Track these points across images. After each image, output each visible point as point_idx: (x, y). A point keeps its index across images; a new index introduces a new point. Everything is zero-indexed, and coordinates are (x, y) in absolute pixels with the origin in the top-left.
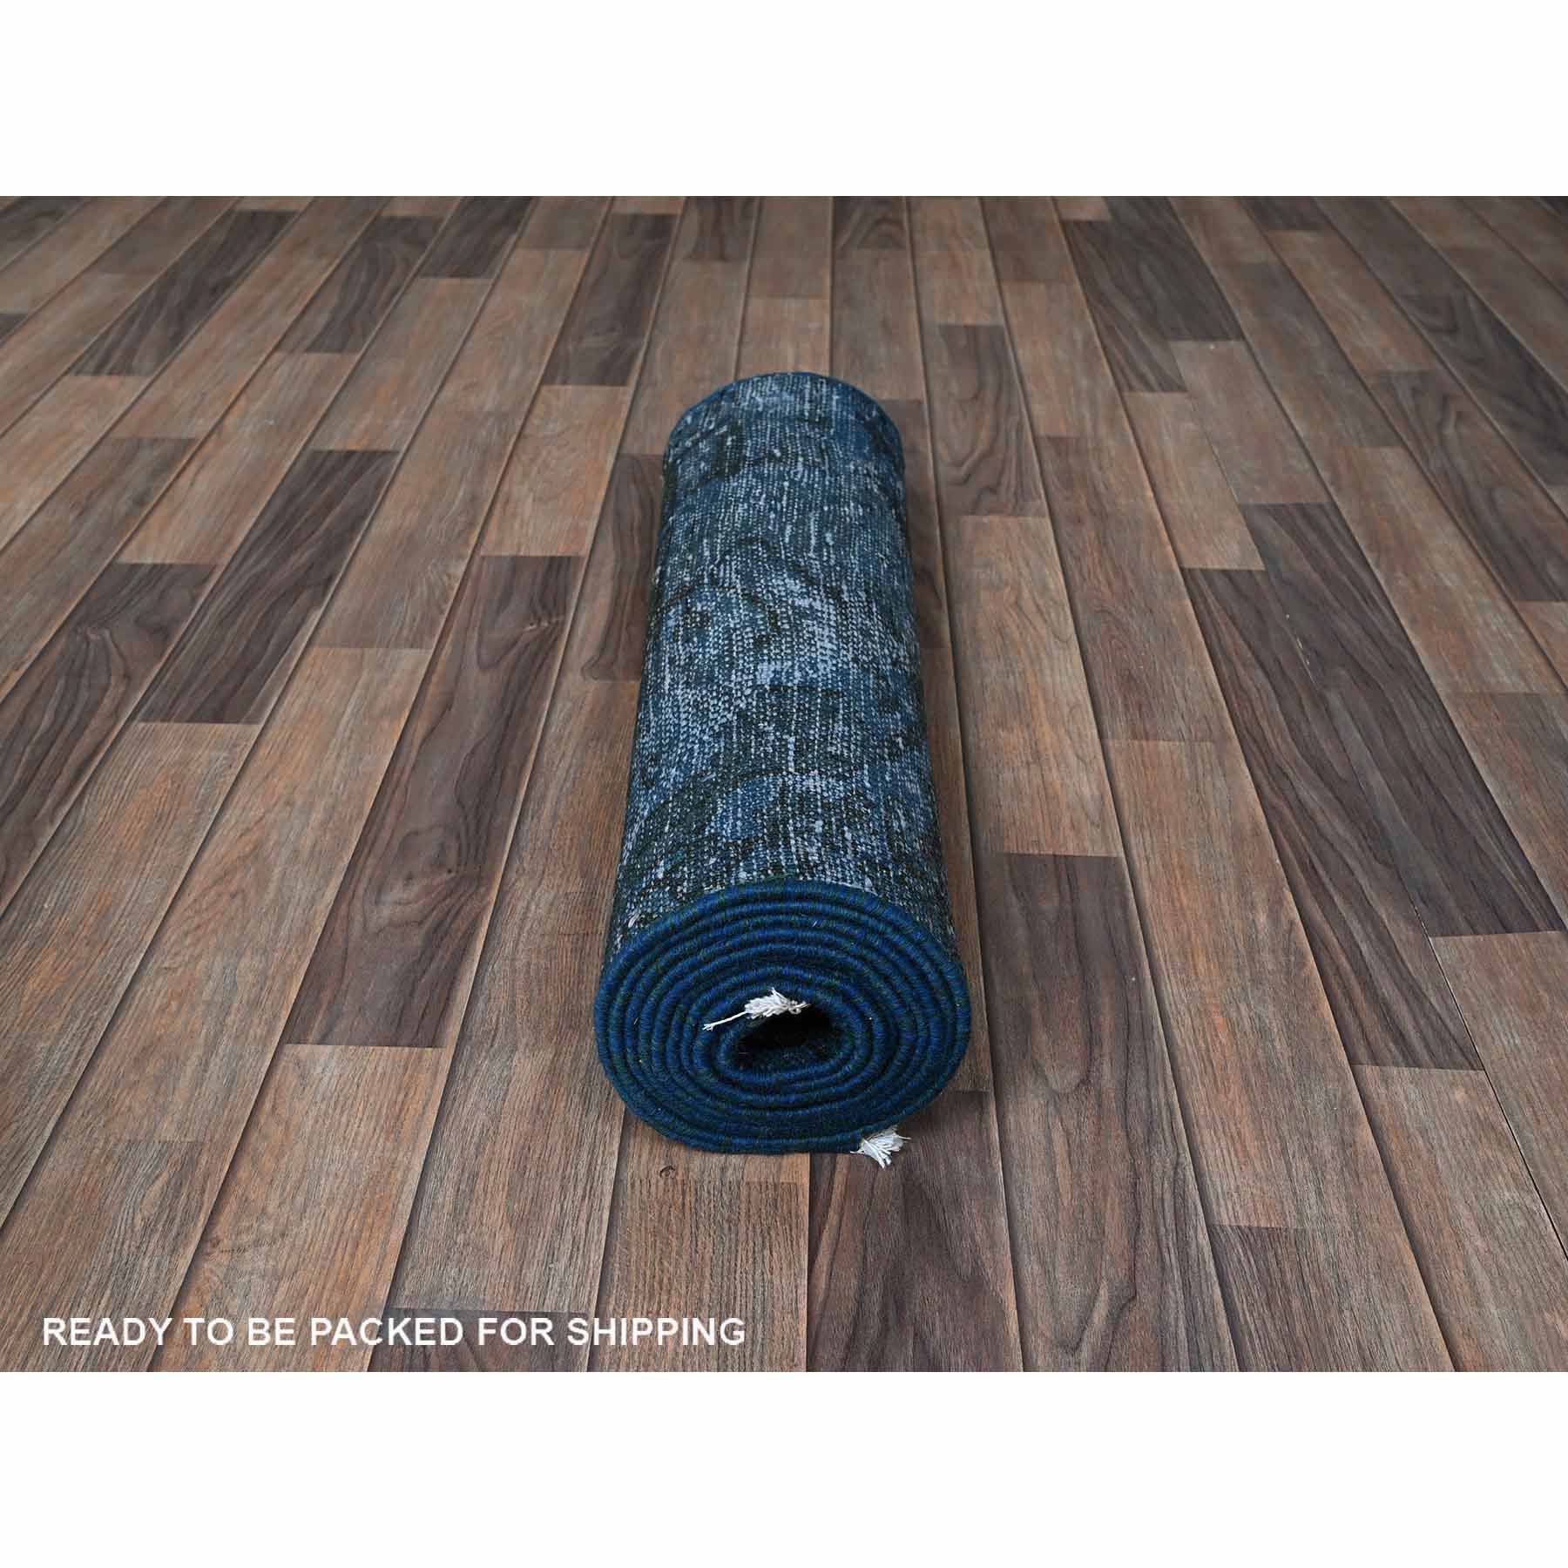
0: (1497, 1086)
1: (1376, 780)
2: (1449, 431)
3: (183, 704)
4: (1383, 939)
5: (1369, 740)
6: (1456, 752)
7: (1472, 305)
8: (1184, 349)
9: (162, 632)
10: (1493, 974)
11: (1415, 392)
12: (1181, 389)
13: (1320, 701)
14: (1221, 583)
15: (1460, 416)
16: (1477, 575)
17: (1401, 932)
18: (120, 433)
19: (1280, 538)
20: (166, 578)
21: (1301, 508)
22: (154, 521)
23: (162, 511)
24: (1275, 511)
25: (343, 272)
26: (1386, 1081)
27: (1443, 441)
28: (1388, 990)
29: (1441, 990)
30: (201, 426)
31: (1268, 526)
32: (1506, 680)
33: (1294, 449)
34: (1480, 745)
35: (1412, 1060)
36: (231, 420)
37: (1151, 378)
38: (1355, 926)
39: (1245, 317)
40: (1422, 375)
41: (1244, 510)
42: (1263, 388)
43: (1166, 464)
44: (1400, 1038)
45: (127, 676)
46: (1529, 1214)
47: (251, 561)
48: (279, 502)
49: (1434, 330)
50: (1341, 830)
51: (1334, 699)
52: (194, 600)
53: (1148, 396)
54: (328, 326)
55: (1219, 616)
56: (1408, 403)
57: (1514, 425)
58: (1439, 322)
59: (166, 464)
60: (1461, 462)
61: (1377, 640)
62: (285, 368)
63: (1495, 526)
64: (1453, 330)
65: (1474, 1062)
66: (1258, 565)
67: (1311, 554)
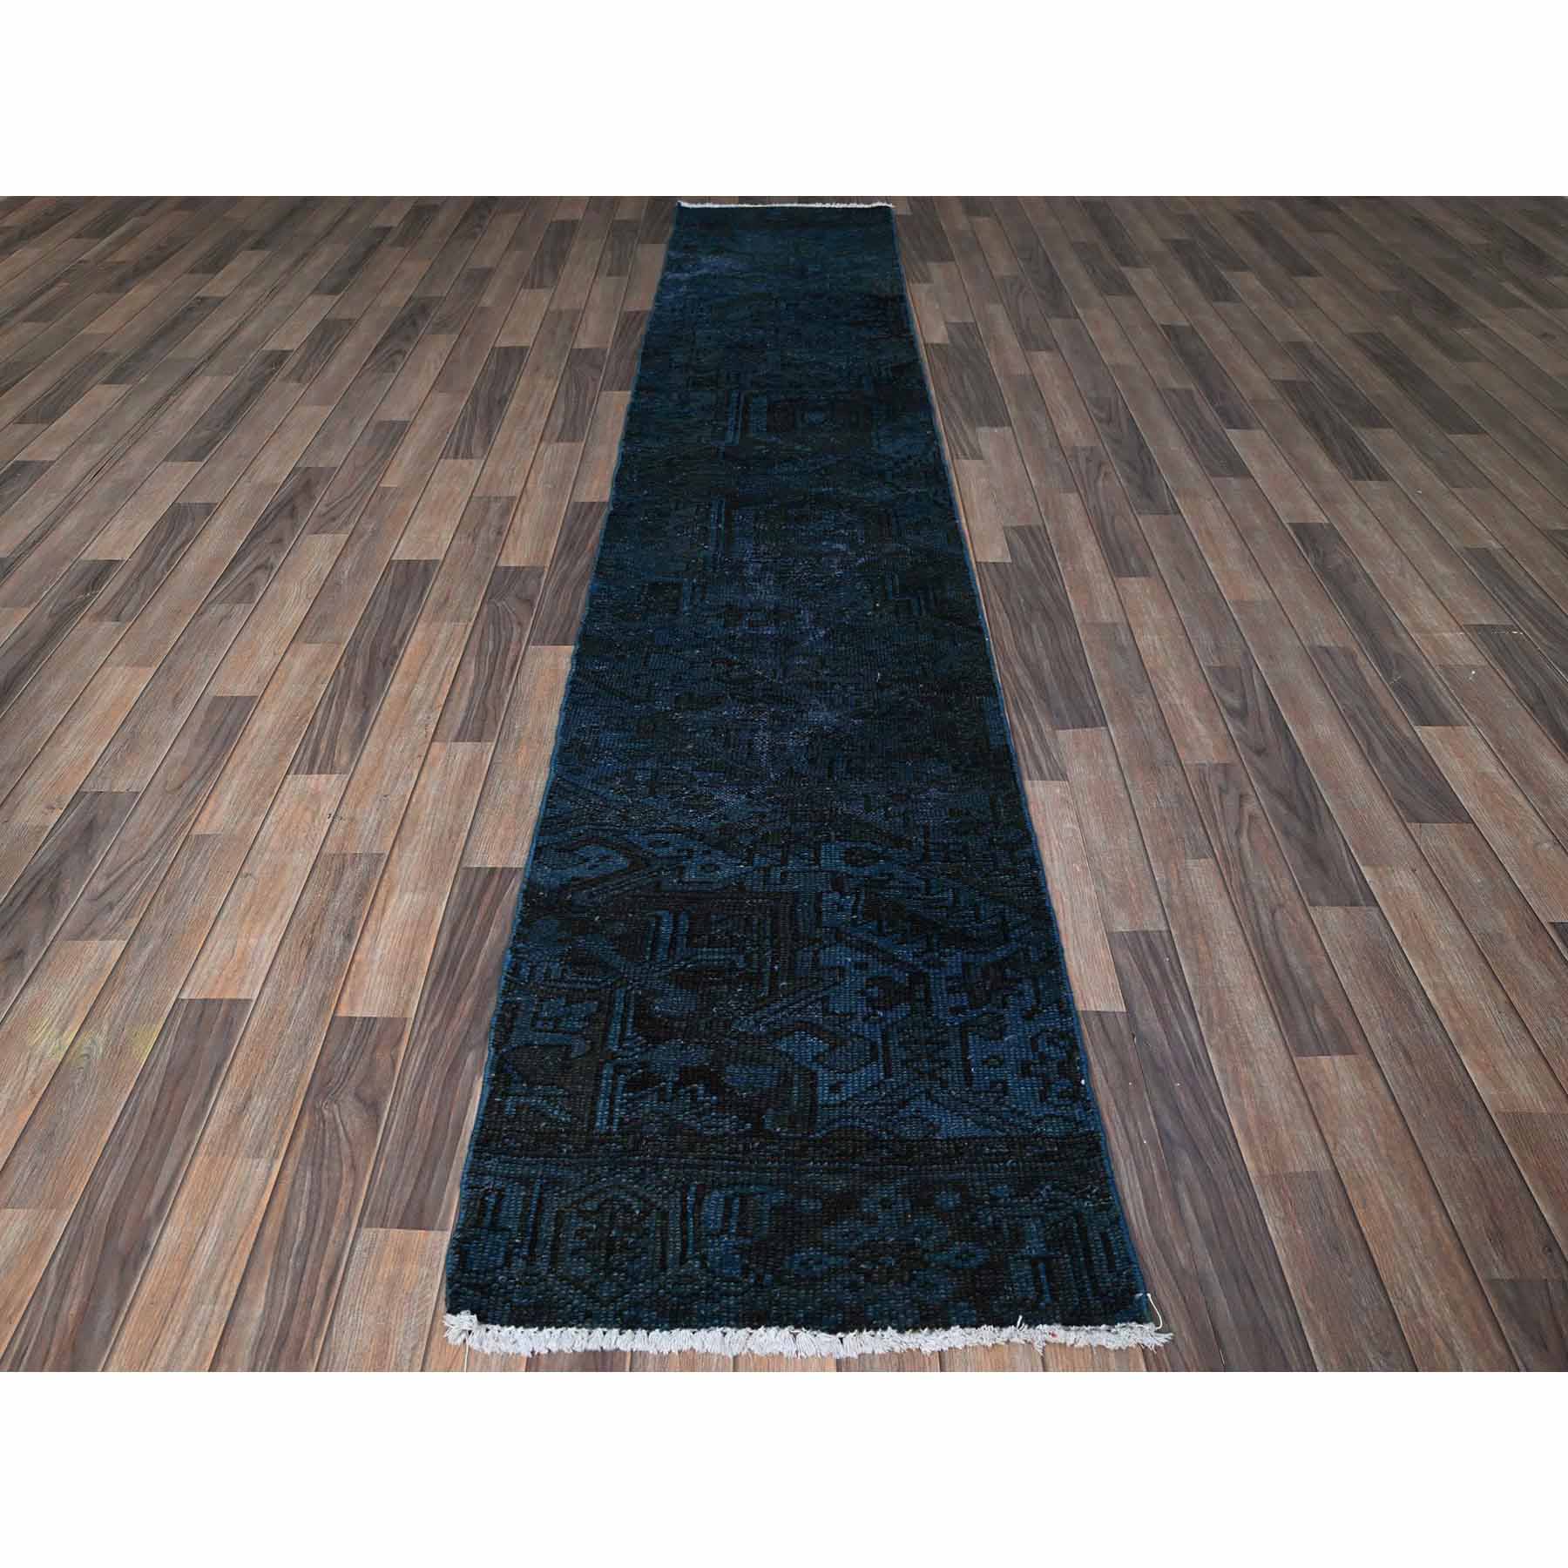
0: (1072, 787)
1: (1046, 664)
2: (1100, 484)
3: (549, 635)
4: (1039, 732)
5: (1045, 644)
6: (1079, 651)
7: (1120, 403)
8: (983, 431)
9: (529, 602)
10: (1077, 744)
11: (1088, 460)
12: (981, 458)
13: (1027, 626)
14: (992, 568)
15: (1106, 474)
16: (1100, 563)
17: (1046, 728)
18: (477, 494)
19: (1018, 543)
20: (523, 575)
21: (1030, 528)
22: (509, 543)
23: (511, 537)
24: (1017, 530)
25: (563, 387)
26: (1033, 785)
27: (1096, 488)
28: (1038, 751)
29: (1058, 752)
30: (516, 489)
31: (1015, 537)
32: (1105, 617)
33: (1029, 494)
34: (1091, 649)
35: (1043, 778)
36: (529, 485)
37: (968, 452)
38: (1030, 726)
39: (1013, 411)
40: (1092, 449)
41: (1004, 528)
42: (1018, 458)
43: (972, 503)
44: (1040, 769)
45: (520, 624)
46: (1073, 830)
47: (560, 564)
48: (564, 533)
49: (1101, 421)
50: (1030, 686)
51: (1034, 627)
52: (539, 584)
53: (965, 461)
54: (564, 426)
55: (991, 588)
56: (1083, 466)
57: (1129, 480)
58: (1103, 415)
59: (505, 512)
60: (1103, 504)
61: (1055, 599)
62: (549, 452)
63: (1112, 538)
64: (1109, 421)
65: (1064, 777)
66: (1009, 560)
67: (1033, 555)
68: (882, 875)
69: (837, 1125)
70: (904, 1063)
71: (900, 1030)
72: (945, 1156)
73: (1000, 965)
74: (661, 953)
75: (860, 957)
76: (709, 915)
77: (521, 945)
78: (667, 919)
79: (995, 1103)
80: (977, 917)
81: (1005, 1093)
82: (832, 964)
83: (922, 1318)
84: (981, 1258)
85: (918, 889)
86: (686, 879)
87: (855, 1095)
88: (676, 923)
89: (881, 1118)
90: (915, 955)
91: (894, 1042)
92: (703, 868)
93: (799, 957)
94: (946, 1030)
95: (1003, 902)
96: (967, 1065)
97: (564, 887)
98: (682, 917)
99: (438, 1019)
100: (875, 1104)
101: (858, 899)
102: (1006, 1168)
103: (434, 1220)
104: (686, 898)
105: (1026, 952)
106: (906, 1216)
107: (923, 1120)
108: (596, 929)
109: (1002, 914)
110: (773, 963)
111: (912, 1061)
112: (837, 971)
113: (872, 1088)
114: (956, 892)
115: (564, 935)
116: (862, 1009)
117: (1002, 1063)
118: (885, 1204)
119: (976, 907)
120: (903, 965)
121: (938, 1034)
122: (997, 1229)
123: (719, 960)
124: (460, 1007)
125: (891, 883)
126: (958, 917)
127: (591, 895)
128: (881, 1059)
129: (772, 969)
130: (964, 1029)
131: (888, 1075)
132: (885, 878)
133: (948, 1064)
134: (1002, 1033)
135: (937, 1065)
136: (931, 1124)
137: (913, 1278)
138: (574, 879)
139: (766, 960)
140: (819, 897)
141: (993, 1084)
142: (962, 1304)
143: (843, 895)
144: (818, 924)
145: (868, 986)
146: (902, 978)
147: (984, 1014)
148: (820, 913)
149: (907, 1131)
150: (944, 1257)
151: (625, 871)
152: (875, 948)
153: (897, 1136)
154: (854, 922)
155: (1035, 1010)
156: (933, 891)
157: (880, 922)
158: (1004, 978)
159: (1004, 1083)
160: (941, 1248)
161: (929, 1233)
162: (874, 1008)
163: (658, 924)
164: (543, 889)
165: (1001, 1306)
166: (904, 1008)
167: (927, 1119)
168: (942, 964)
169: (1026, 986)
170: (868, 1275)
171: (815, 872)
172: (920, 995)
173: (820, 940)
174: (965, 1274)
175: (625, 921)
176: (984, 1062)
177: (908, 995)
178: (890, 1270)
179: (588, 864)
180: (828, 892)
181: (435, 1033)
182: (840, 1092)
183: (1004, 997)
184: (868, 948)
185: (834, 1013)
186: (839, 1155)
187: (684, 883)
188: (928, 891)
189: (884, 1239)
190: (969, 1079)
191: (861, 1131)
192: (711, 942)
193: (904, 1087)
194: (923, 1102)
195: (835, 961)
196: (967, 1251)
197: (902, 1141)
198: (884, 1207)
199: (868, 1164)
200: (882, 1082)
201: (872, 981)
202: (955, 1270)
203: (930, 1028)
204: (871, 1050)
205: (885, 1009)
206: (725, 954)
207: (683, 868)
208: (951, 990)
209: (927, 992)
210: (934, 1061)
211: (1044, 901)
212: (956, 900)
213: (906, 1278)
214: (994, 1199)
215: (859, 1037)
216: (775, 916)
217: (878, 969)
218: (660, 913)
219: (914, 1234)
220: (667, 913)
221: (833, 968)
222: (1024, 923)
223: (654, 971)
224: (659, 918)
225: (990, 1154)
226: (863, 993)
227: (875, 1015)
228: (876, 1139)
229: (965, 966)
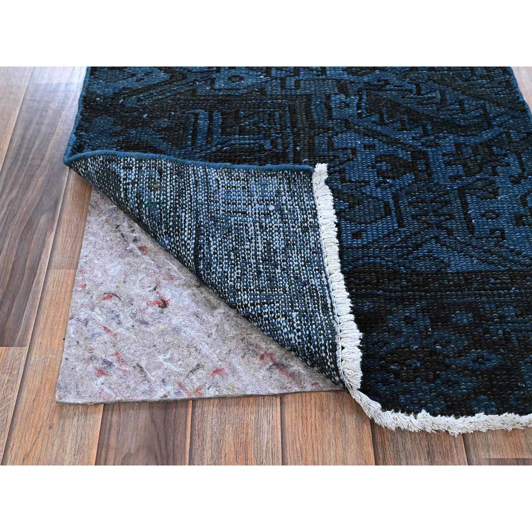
68: (379, 81)
69: (361, 262)
70: (414, 217)
71: (408, 193)
72: (455, 285)
73: (488, 144)
74: (200, 140)
75: (368, 140)
76: (237, 112)
77: (83, 133)
78: (203, 114)
79: (496, 245)
80: (463, 111)
81: (503, 238)
82: (344, 146)
83: (448, 407)
84: (494, 363)
85: (411, 91)
86: (217, 86)
87: (374, 241)
88: (211, 118)
89: (399, 257)
90: (414, 138)
91: (404, 202)
92: (229, 79)
93: (317, 141)
94: (447, 193)
95: (485, 100)
96: (468, 218)
97: (116, 95)
98: (215, 113)
99: (14, 193)
100: (392, 247)
101: (361, 99)
102: (510, 294)
103: (13, 339)
104: (218, 100)
105: (508, 135)
106: (427, 329)
107: (435, 259)
108: (145, 123)
109: (483, 107)
110: (295, 146)
111: (421, 215)
112: (349, 151)
113: (388, 235)
114: (443, 94)
115: (118, 128)
116: (373, 177)
117: (498, 215)
118: (409, 321)
119: (461, 103)
120: (404, 146)
121: (440, 196)
122: (508, 340)
123: (249, 144)
124: (33, 183)
125: (388, 87)
126: (448, 110)
127: (139, 100)
128: (394, 214)
129: (295, 150)
130: (462, 193)
131: (401, 225)
132: (382, 83)
133: (452, 217)
134: (496, 194)
135: (442, 218)
136: (442, 261)
137: (437, 377)
138: (124, 89)
139: (289, 143)
140: (328, 97)
141: (492, 231)
142: (482, 397)
143: (348, 96)
144: (330, 118)
145: (377, 162)
146: (404, 155)
147: (478, 180)
148: (330, 109)
149: (421, 266)
150: (463, 361)
151: (165, 82)
152: (380, 134)
153: (414, 271)
154: (360, 115)
155: (521, 176)
156: (423, 92)
157: (382, 116)
158: (492, 153)
159: (502, 231)
160: (460, 354)
161: (449, 342)
162: (384, 178)
163: (196, 119)
164: (99, 96)
165: (517, 400)
166: (409, 177)
167: (438, 258)
168: (437, 145)
169: (511, 159)
170: (397, 374)
171: (323, 80)
172: (421, 167)
173: (333, 129)
174: (482, 374)
175: (169, 117)
176: (483, 216)
177: (411, 167)
178: (416, 369)
179: (135, 78)
180: (336, 94)
181: (11, 203)
182: (361, 237)
183: (494, 168)
184: (374, 134)
185: (350, 181)
186: (364, 284)
187: (215, 90)
188: (419, 93)
189: (408, 347)
190: (471, 229)
191: (382, 266)
192: (242, 131)
193: (415, 234)
194: (433, 245)
195: (347, 143)
196: (482, 357)
197: (419, 274)
198: (407, 323)
199: (390, 291)
200: (395, 231)
201: (380, 158)
202: (473, 371)
203: (433, 192)
204: (385, 208)
205: (393, 178)
206: (254, 139)
207: (214, 79)
208: (448, 164)
209: (427, 164)
210: (439, 215)
211: (518, 98)
212: (443, 99)
213: (431, 377)
214: (501, 317)
215: (373, 198)
216: (293, 112)
217: (383, 149)
218: (197, 111)
219: (436, 342)
220: (203, 111)
221: (346, 149)
222: (502, 114)
223: (196, 153)
224: (197, 114)
225: (494, 284)
226: (373, 167)
227: (385, 182)
228: (395, 272)
229: (458, 146)
